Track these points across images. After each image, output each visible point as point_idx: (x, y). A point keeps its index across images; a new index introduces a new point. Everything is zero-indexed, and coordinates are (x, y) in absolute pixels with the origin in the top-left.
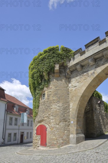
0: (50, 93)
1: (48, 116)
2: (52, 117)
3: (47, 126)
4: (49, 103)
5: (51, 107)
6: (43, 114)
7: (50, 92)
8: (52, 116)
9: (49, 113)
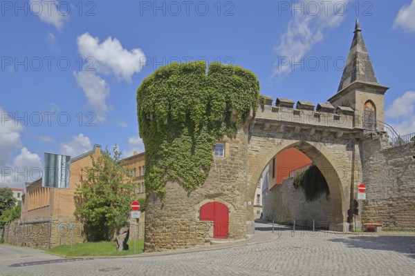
0: (236, 150)
1: (231, 190)
2: (237, 192)
3: (229, 206)
4: (235, 167)
5: (237, 176)
6: (222, 184)
7: (237, 148)
8: (238, 189)
9: (233, 184)
